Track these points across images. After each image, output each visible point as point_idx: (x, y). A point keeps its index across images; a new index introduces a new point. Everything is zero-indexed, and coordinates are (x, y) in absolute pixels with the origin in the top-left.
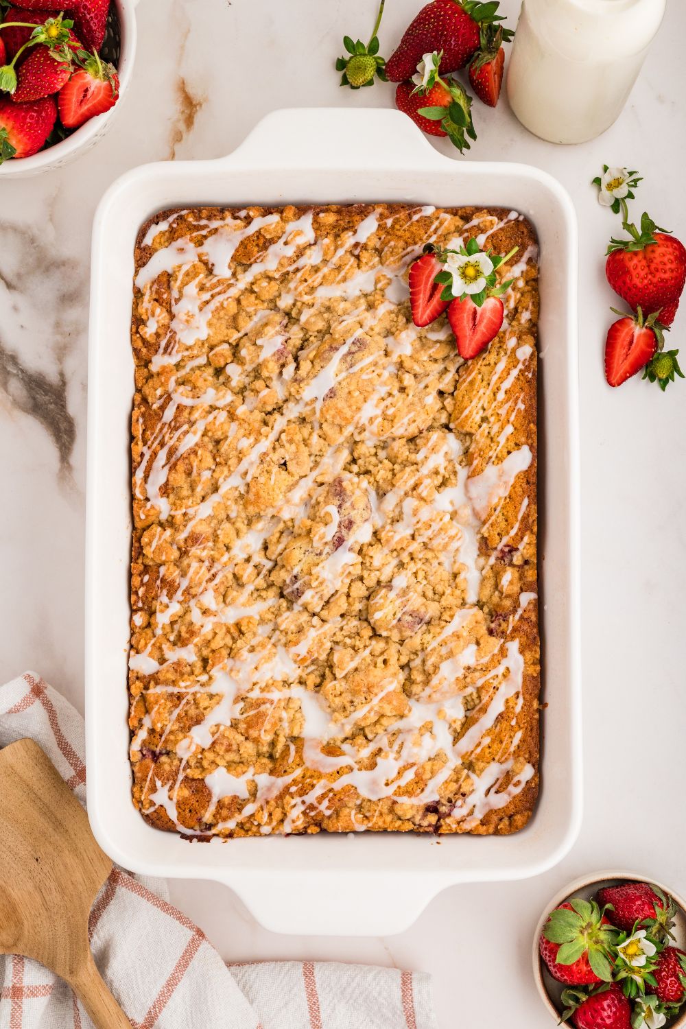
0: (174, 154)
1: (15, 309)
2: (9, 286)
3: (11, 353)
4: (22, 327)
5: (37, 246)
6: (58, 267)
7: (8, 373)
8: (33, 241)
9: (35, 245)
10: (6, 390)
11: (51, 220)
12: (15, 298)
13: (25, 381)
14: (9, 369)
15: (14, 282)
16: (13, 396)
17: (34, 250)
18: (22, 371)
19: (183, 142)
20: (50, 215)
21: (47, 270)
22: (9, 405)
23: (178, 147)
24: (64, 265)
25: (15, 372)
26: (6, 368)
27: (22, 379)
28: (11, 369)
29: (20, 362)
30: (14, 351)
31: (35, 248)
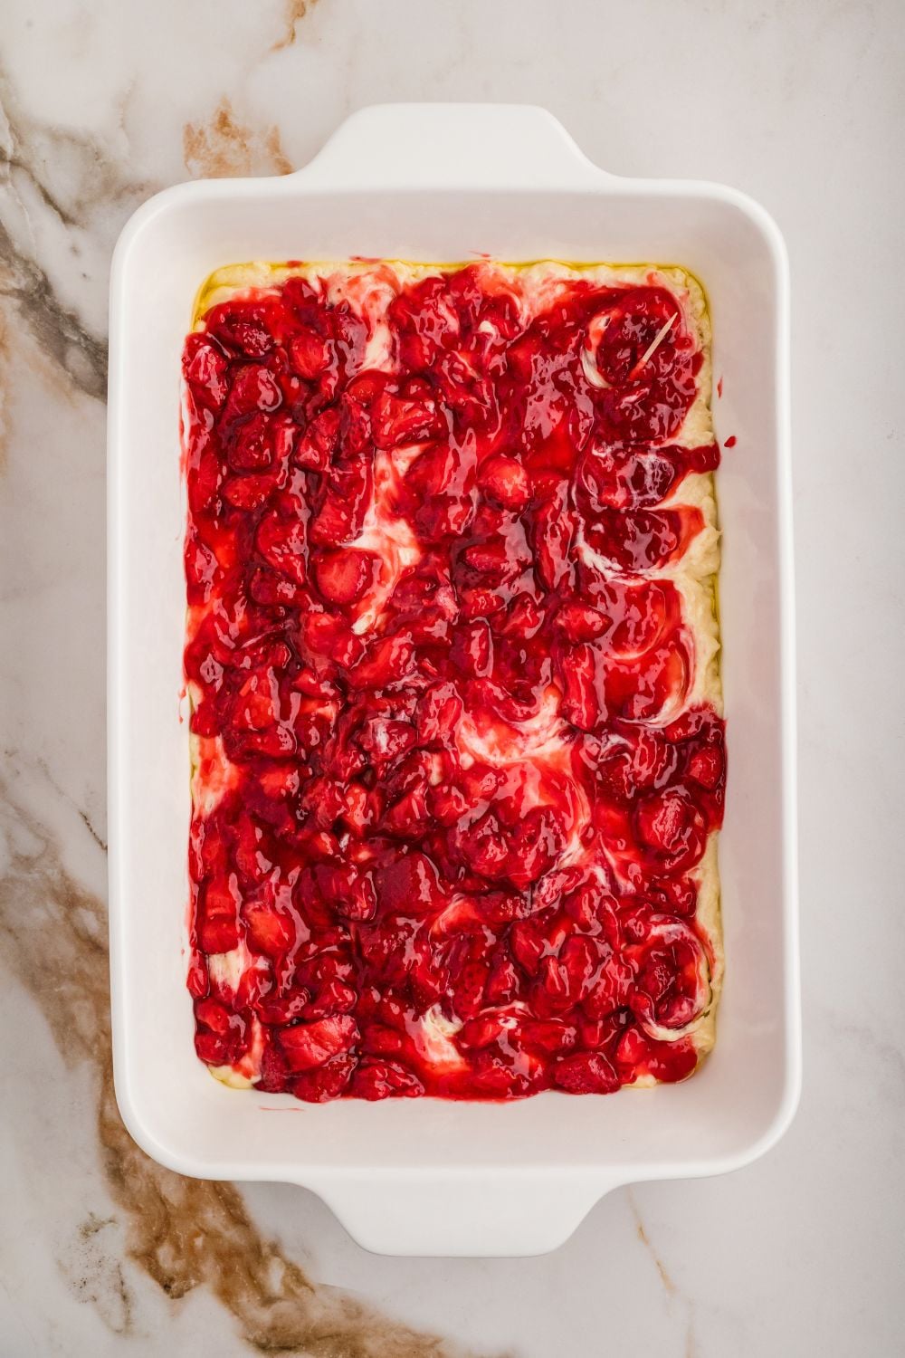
0: (294, 35)
1: (75, 251)
2: (66, 219)
3: (69, 313)
4: (84, 276)
5: (104, 163)
6: (134, 192)
7: (66, 340)
8: (98, 155)
9: (101, 161)
10: (64, 364)
11: (123, 126)
12: (75, 234)
13: (89, 352)
14: (67, 334)
15: (73, 213)
16: (73, 372)
17: (99, 169)
18: (86, 338)
19: (306, 17)
20: (122, 120)
21: (119, 196)
22: (68, 385)
23: (300, 25)
24: (142, 190)
25: (76, 338)
26: (63, 334)
27: (86, 349)
28: (70, 334)
29: (82, 325)
30: (74, 310)
31: (101, 166)
